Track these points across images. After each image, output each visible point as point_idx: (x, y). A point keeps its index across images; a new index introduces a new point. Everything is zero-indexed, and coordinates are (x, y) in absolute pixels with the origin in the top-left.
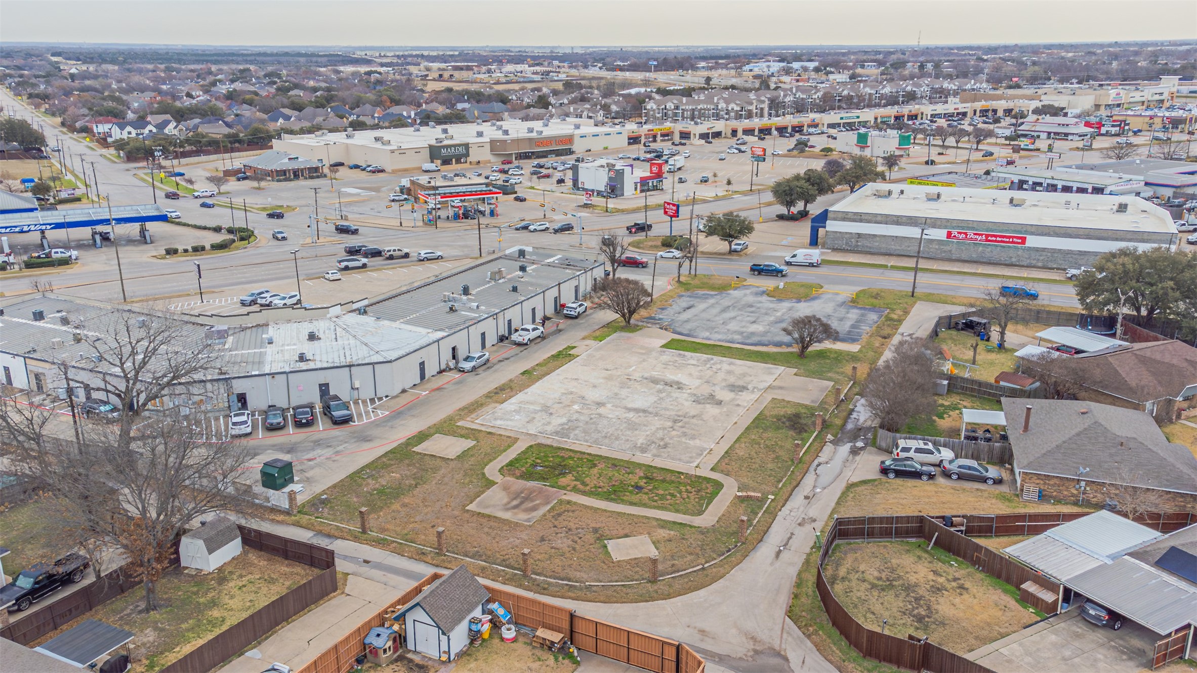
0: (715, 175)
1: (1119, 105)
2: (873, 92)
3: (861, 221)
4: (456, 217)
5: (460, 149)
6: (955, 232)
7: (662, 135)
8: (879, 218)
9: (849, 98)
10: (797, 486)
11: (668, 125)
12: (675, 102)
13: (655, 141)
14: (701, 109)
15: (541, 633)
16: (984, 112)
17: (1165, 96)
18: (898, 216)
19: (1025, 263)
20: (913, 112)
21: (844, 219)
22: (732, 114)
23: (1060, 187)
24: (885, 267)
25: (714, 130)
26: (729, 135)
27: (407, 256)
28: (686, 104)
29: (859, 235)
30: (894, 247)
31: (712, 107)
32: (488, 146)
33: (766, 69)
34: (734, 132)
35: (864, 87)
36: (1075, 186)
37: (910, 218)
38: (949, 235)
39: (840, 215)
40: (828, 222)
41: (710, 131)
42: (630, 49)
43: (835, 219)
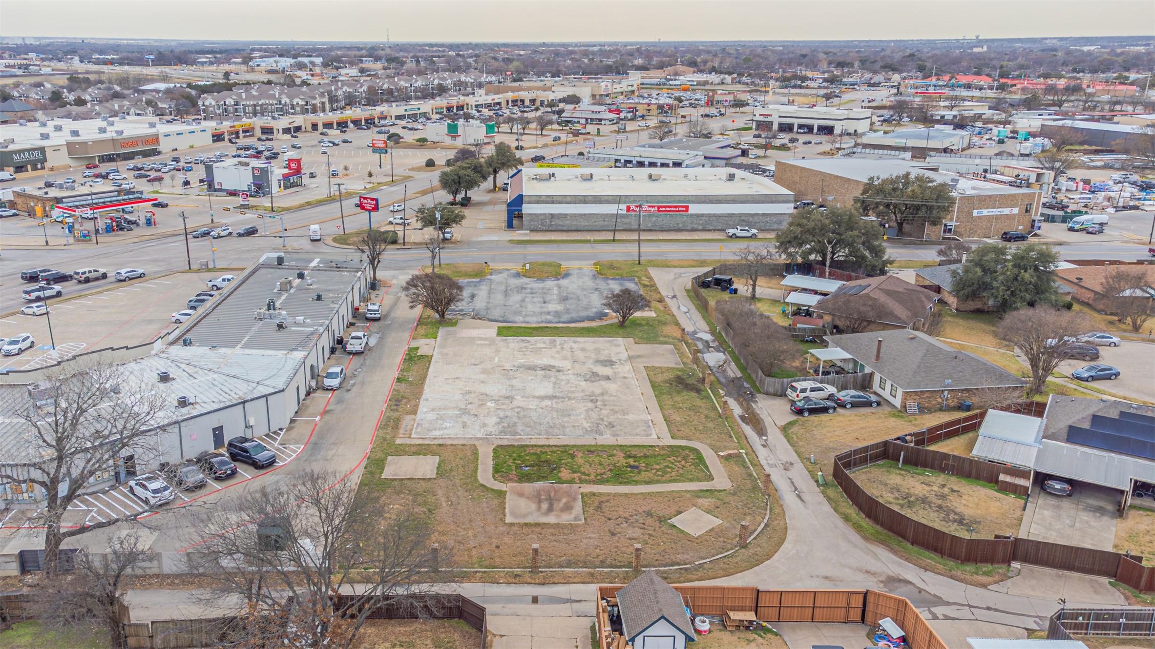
0: (346, 168)
1: (607, 95)
2: (408, 85)
3: (553, 202)
4: (109, 229)
5: (36, 154)
6: (633, 207)
7: (244, 132)
8: (569, 199)
9: (390, 92)
10: (746, 439)
11: (246, 121)
12: (235, 97)
13: (237, 137)
14: (263, 104)
15: (735, 616)
16: (515, 102)
17: (635, 88)
18: (585, 196)
19: (689, 228)
20: (461, 103)
21: (538, 202)
22: (298, 109)
23: (647, 163)
24: (589, 241)
25: (295, 125)
26: (309, 128)
27: (104, 276)
28: (246, 99)
29: (552, 215)
30: (583, 223)
31: (275, 102)
32: (65, 150)
33: (274, 65)
34: (315, 126)
35: (399, 80)
36: (659, 162)
37: (595, 197)
38: (628, 209)
39: (534, 199)
40: (524, 205)
41: (292, 126)
42: (93, 41)
43: (529, 203)
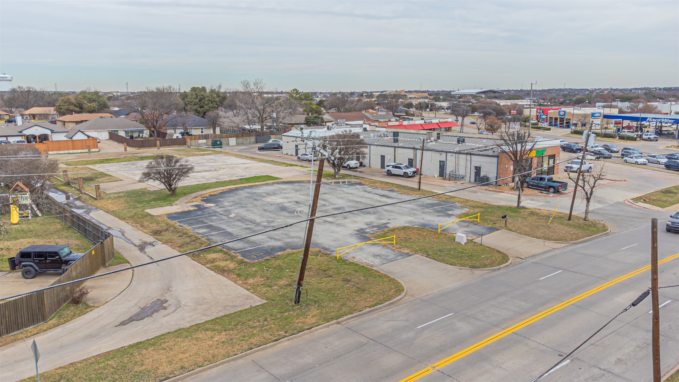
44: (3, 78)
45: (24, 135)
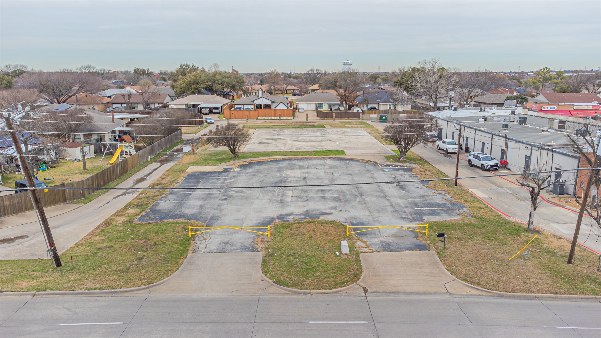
44: (347, 63)
45: (254, 104)
